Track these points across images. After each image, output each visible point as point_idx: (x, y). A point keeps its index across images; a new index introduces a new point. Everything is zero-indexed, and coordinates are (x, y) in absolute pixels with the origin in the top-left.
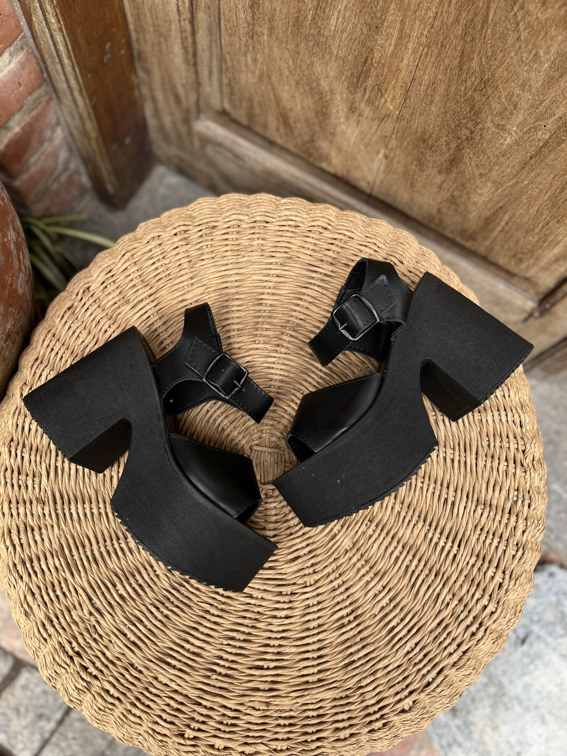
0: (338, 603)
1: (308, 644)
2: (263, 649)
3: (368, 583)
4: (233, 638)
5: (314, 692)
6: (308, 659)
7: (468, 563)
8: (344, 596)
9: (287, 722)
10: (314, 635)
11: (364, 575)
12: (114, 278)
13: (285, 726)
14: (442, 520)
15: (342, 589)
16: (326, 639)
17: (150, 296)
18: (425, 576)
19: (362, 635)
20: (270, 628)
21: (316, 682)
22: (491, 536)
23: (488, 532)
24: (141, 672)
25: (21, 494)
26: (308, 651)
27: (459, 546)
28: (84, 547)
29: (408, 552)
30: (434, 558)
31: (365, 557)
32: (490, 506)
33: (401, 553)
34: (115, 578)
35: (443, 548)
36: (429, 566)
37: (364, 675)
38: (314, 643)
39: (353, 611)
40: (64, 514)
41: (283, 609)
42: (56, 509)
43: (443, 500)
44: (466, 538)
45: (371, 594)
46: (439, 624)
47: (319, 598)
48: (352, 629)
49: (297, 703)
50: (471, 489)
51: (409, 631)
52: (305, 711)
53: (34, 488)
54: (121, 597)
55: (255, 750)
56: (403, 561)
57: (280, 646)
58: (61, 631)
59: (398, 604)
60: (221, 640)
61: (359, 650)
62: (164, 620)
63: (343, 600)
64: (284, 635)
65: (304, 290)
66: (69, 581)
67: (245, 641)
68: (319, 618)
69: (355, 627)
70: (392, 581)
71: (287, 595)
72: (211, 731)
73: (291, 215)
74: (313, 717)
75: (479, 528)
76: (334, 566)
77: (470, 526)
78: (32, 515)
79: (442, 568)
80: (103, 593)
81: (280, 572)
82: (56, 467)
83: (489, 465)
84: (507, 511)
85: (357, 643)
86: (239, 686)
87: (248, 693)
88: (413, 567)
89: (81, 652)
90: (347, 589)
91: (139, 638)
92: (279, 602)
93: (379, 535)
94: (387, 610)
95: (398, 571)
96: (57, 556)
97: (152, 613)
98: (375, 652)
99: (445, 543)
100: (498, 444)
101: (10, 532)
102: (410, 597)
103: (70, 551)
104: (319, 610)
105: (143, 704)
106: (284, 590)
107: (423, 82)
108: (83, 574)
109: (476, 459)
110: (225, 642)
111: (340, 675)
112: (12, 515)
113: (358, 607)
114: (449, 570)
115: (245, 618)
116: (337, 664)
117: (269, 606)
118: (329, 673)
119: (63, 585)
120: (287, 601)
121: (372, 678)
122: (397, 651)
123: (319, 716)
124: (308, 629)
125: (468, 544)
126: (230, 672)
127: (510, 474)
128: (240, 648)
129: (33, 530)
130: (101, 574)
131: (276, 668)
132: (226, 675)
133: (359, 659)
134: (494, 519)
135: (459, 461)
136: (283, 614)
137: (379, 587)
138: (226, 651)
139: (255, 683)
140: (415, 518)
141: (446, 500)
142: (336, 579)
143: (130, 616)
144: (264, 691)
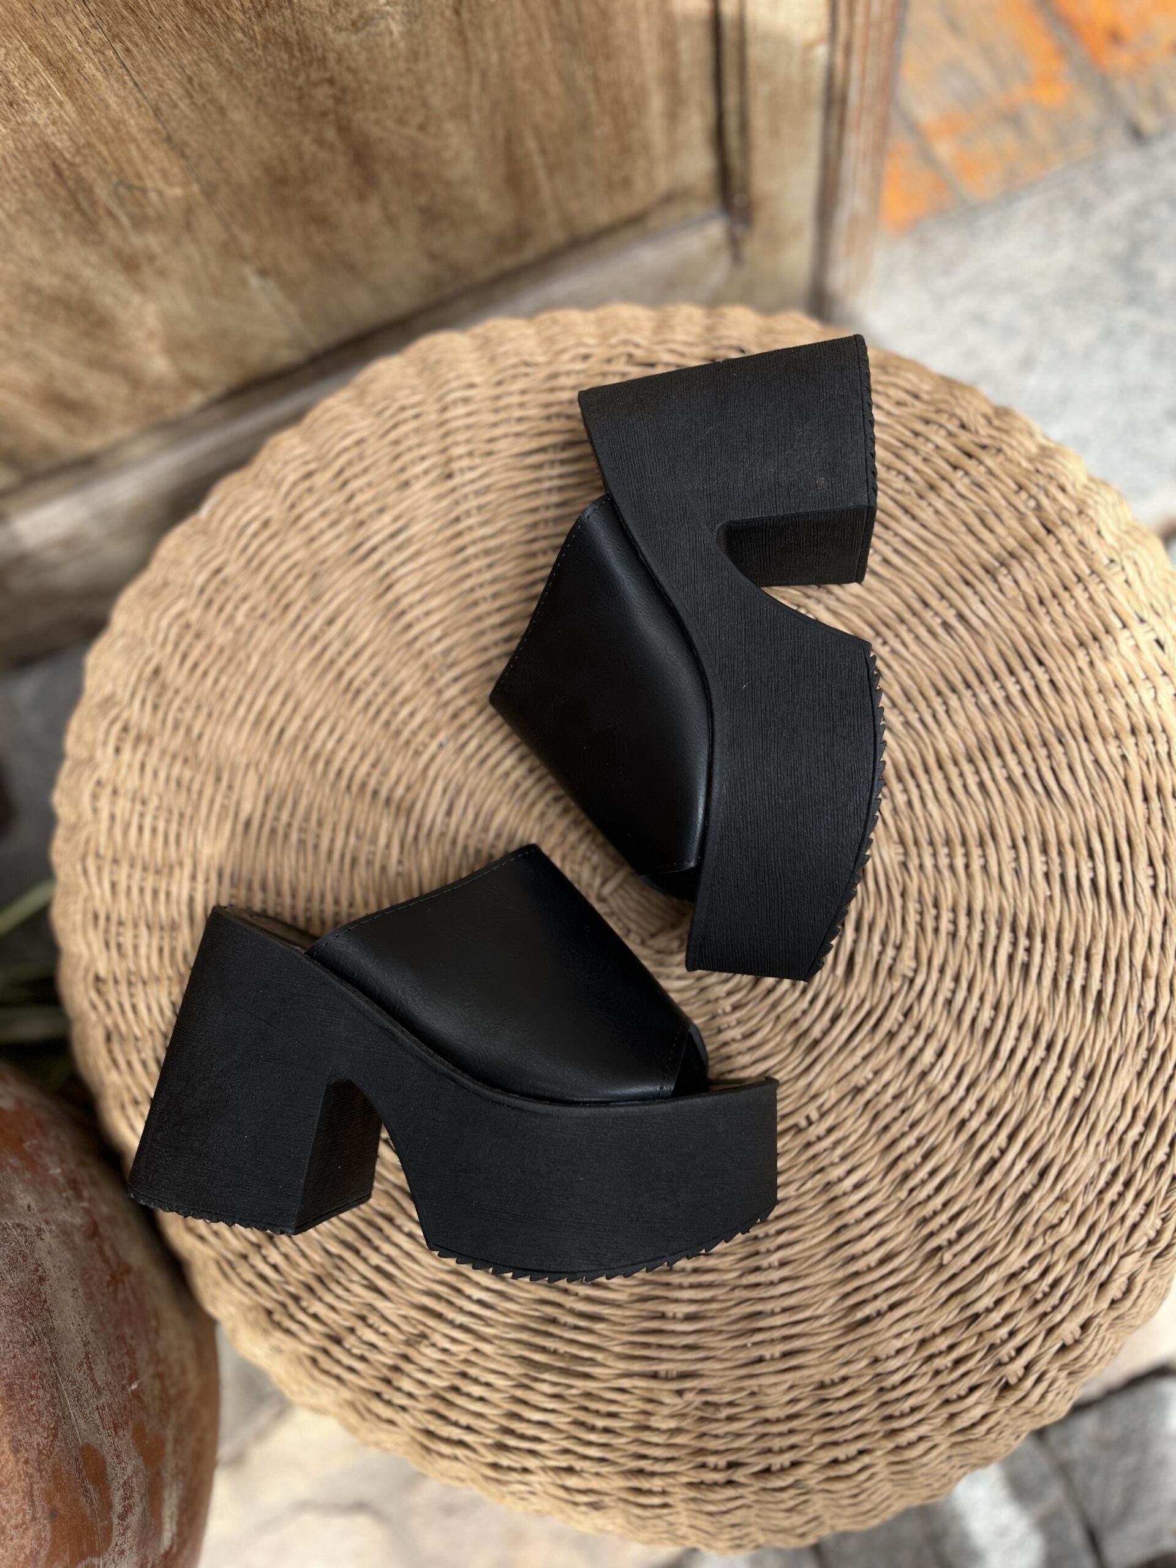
0: (982, 946)
1: (1013, 1052)
2: (964, 1136)
3: (985, 868)
4: (906, 1176)
5: (1101, 1099)
6: (1036, 1071)
7: (1080, 669)
8: (978, 926)
9: (1118, 1187)
10: (1004, 1029)
11: (967, 866)
12: (114, 918)
13: (1121, 1195)
14: (973, 658)
15: (963, 921)
16: (1027, 1014)
17: (193, 878)
18: (1048, 762)
19: (1067, 945)
20: (936, 1097)
21: (1087, 1086)
22: (1064, 595)
23: (1054, 595)
24: (844, 1379)
25: (378, 1366)
26: (1025, 1061)
27: (1041, 663)
28: (554, 1321)
29: (986, 759)
30: (1029, 721)
31: (939, 840)
32: (1012, 555)
33: (977, 772)
34: (650, 1306)
35: (1023, 692)
36: (1036, 741)
37: (1136, 993)
38: (1018, 1039)
39: (1014, 930)
40: (472, 1314)
41: (921, 1050)
42: (451, 1323)
43: (940, 631)
44: (1036, 641)
45: (1009, 879)
46: (1146, 799)
47: (949, 973)
48: (1043, 955)
49: (1098, 1145)
50: (959, 567)
51: (1119, 858)
52: (1121, 1141)
53: (384, 1334)
54: (689, 1318)
55: (1124, 1279)
56: (994, 779)
57: (980, 1102)
58: (670, 1467)
59: (1060, 843)
60: (893, 1198)
61: (1088, 970)
62: (785, 1272)
63: (984, 934)
64: (966, 1081)
65: (390, 597)
66: (595, 1392)
67: (926, 1157)
68: (982, 998)
69: (1044, 949)
70: (1014, 824)
71: (901, 1025)
72: (1036, 1331)
73: (239, 519)
74: (1141, 1135)
75: (1035, 603)
76: (912, 907)
77: (1021, 618)
78: (429, 1371)
79: (1056, 721)
80: (660, 1346)
81: (853, 1007)
82: (378, 1269)
83: (940, 505)
84: (1042, 532)
85: (1073, 965)
86: (994, 1226)
87: (1018, 1218)
88: (1017, 772)
89: (732, 1458)
90: (969, 913)
91: (786, 1338)
92: (903, 1049)
93: (918, 786)
94: (1056, 871)
95: (1004, 801)
96: (536, 1380)
97: (757, 1285)
98: (1111, 944)
99: (1018, 682)
100: (916, 461)
101: (429, 1433)
102: (1064, 813)
103: (544, 1350)
104: (970, 989)
105: (903, 1415)
106: (887, 1025)
107: (174, 97)
108: (599, 1357)
109: (914, 518)
110: (903, 1194)
111: (1105, 1036)
112: (403, 1409)
113: (1015, 917)
114: (1067, 711)
115: (886, 1128)
116: (1083, 1024)
117: (897, 1071)
118: (1087, 1052)
119: (594, 1405)
120: (912, 1032)
121: (1151, 983)
122: (1137, 904)
123: (1147, 1124)
124: (988, 1032)
125: (1048, 643)
126: (960, 1223)
127: (983, 479)
128: (932, 1173)
129: (456, 1389)
130: (623, 1325)
131: (1011, 1137)
132: (961, 1234)
133: (1101, 981)
134: (1040, 567)
135: (896, 551)
136: (928, 1056)
137: (1008, 855)
138: (919, 1204)
139: (1012, 1191)
140: (937, 702)
141: (946, 625)
142: (937, 918)
143: (735, 1327)
144: (1036, 1187)
